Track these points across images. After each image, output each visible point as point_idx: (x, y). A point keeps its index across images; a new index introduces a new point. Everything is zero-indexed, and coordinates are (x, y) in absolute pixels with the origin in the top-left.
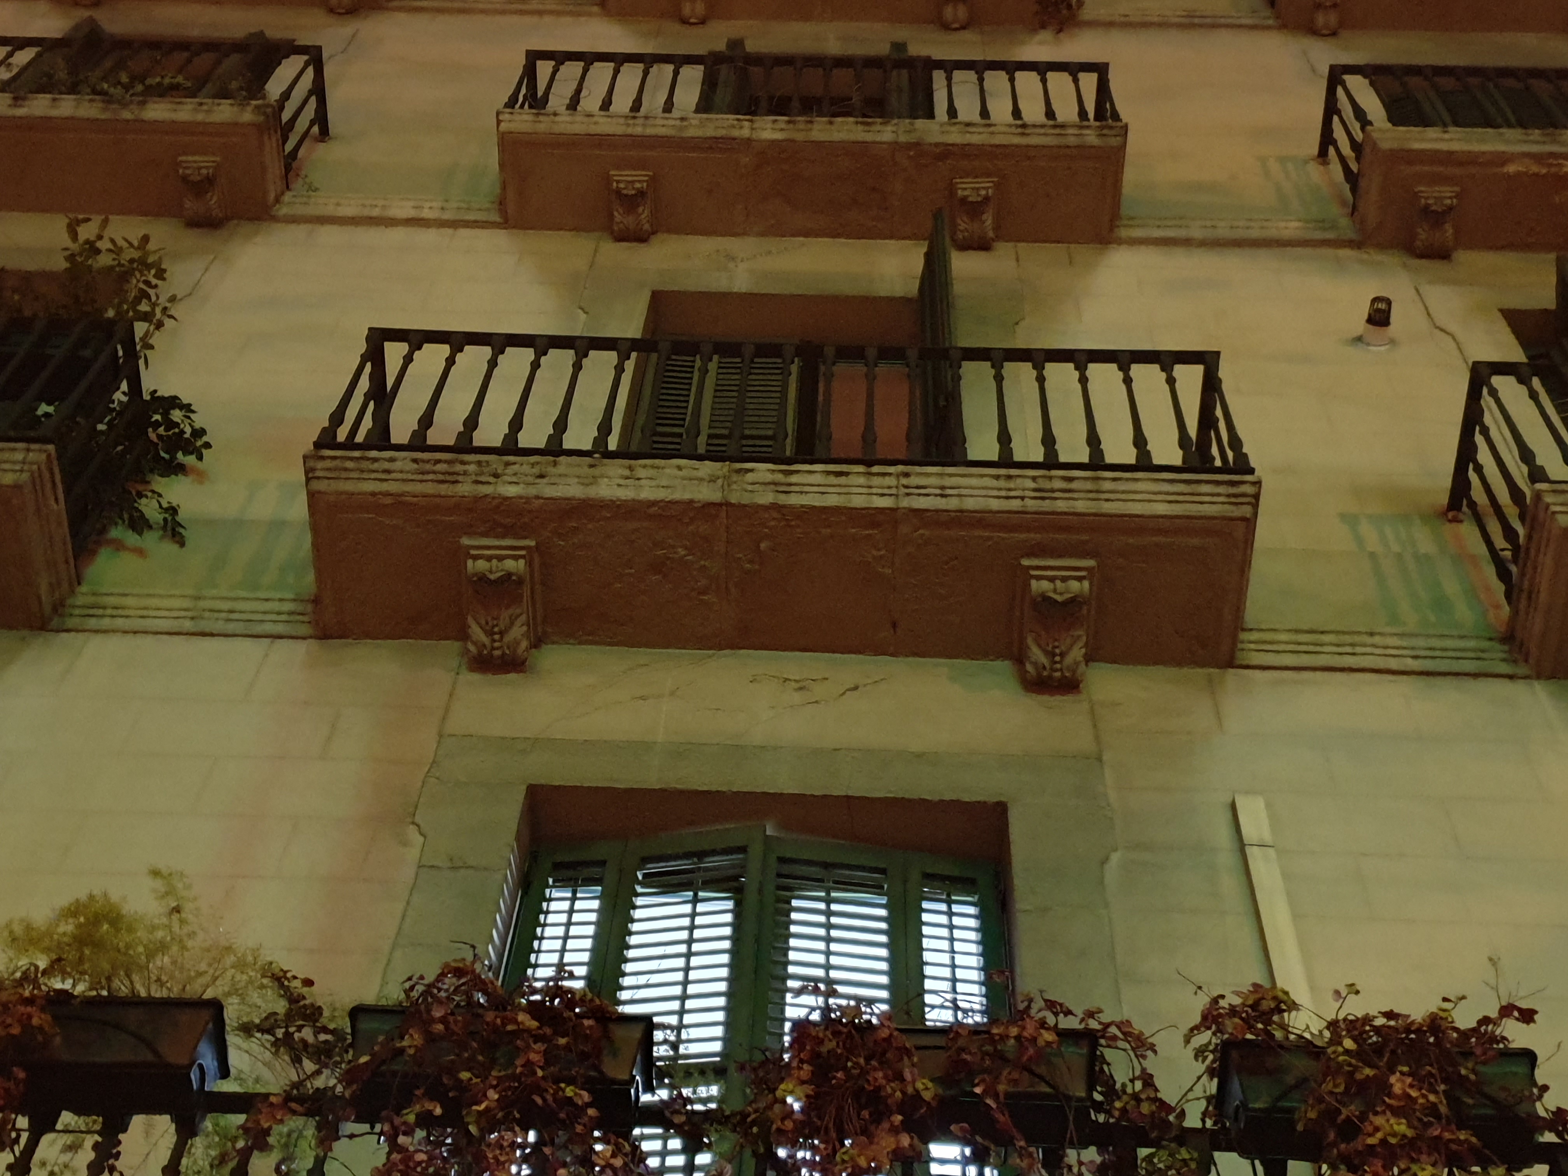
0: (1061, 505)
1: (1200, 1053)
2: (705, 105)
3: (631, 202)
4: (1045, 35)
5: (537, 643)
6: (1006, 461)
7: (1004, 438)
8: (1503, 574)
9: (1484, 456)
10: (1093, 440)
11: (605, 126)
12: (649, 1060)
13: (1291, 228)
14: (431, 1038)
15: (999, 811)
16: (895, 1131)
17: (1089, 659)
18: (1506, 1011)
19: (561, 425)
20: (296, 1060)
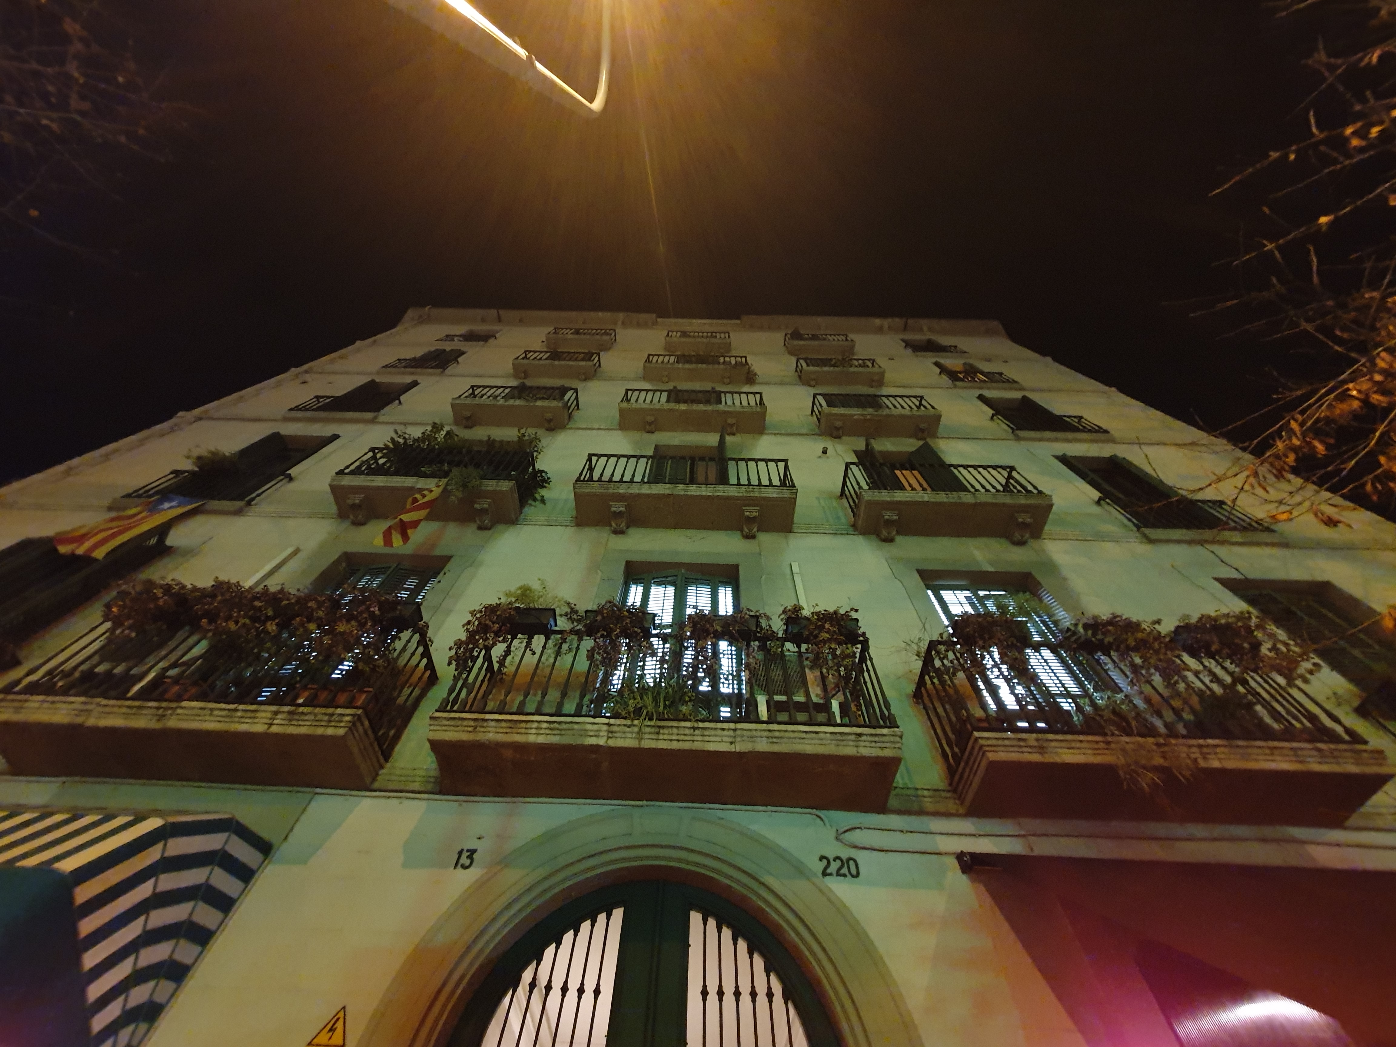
0: (752, 495)
1: (782, 620)
2: (668, 401)
3: (650, 424)
4: (748, 386)
5: (628, 528)
6: (739, 484)
7: (738, 479)
8: (853, 511)
9: (848, 484)
10: (759, 479)
11: (644, 406)
12: (654, 623)
13: (804, 431)
14: (603, 617)
15: (737, 567)
16: (712, 638)
17: (758, 531)
18: (852, 609)
19: (633, 476)
20: (573, 623)
